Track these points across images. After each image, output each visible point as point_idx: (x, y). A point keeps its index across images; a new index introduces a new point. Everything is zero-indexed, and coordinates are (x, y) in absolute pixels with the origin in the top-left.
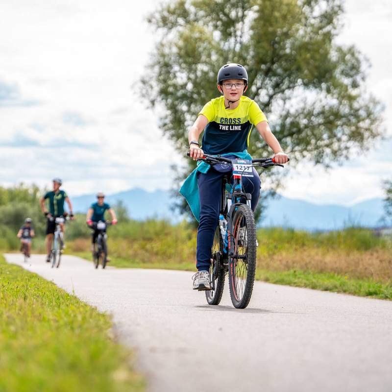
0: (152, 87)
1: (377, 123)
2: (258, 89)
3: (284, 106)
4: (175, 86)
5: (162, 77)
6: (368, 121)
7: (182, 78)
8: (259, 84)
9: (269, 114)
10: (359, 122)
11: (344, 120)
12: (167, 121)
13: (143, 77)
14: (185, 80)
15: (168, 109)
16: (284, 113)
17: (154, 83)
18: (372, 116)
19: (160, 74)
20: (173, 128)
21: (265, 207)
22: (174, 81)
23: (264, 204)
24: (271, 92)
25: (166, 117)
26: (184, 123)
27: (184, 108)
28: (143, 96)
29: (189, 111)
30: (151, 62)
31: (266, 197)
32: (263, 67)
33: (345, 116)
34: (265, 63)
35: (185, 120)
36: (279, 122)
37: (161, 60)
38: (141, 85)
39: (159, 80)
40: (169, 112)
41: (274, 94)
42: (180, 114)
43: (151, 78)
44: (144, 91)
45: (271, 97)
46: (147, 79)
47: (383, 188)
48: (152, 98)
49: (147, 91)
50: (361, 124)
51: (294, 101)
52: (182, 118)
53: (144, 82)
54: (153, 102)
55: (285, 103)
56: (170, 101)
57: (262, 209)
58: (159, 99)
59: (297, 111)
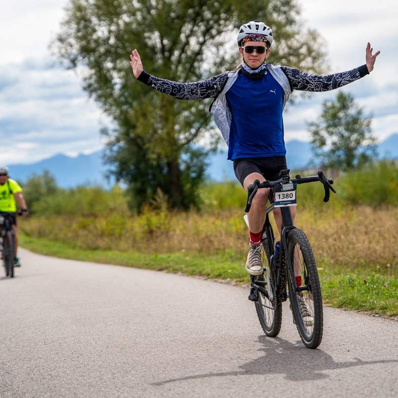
0: (71, 46)
1: (320, 61)
2: (188, 37)
3: (218, 53)
4: (96, 41)
5: (80, 34)
6: (309, 60)
7: (103, 32)
8: (188, 32)
9: (201, 63)
10: (300, 61)
11: (284, 61)
12: (92, 81)
13: (60, 35)
14: (106, 34)
15: (92, 68)
16: (218, 60)
17: (72, 41)
18: (314, 54)
19: (79, 30)
20: (100, 88)
21: (207, 165)
22: (95, 36)
23: (207, 161)
24: (201, 39)
25: (90, 77)
26: (110, 82)
27: (109, 65)
28: (63, 56)
29: (114, 68)
30: (66, 18)
31: (206, 154)
32: (190, 11)
33: (284, 57)
34: (192, 7)
35: (112, 78)
36: (213, 70)
37: (78, 14)
38: (58, 44)
39: (77, 38)
40: (93, 71)
41: (205, 41)
42: (105, 71)
43: (69, 35)
44: (63, 51)
45: (202, 44)
46: (64, 36)
47: (309, 131)
48: (72, 57)
49: (66, 50)
50: (303, 64)
51: (227, 46)
52: (108, 76)
53: (61, 40)
54: (74, 62)
55: (218, 50)
56: (92, 59)
57: (205, 167)
58: (80, 58)
59: (232, 57)
